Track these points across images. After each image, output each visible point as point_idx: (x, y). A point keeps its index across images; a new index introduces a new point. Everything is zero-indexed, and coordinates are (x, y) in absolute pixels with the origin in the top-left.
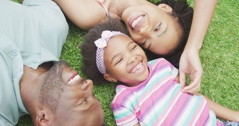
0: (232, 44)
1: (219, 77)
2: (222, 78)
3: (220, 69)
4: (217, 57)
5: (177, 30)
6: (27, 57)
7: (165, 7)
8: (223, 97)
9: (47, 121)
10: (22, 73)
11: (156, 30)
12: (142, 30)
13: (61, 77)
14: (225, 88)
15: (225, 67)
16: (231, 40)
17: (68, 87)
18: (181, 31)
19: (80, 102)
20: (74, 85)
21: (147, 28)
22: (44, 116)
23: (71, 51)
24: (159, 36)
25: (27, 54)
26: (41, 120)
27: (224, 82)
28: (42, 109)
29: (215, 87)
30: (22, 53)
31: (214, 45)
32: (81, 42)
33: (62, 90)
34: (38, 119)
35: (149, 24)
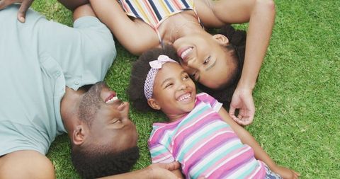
0: (301, 87)
1: (276, 122)
2: (278, 124)
3: (278, 114)
4: (279, 100)
5: (228, 64)
6: (70, 78)
7: (220, 38)
8: (275, 145)
9: (83, 135)
10: (64, 91)
11: (205, 63)
12: (190, 62)
13: (99, 95)
14: (280, 135)
15: (285, 112)
16: (301, 82)
17: (105, 106)
18: (233, 66)
19: (114, 120)
20: (111, 104)
21: (195, 61)
22: (81, 130)
23: (117, 76)
24: (207, 70)
25: (70, 76)
26: (78, 134)
27: (280, 128)
28: (80, 124)
29: (268, 133)
30: (65, 74)
31: (278, 86)
32: (129, 69)
33: (99, 107)
34: (75, 133)
35: (197, 55)
